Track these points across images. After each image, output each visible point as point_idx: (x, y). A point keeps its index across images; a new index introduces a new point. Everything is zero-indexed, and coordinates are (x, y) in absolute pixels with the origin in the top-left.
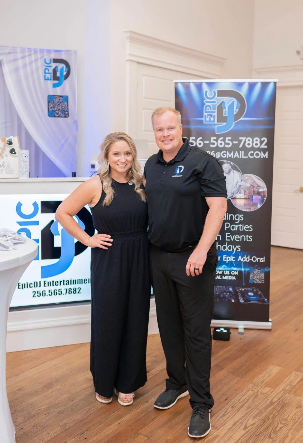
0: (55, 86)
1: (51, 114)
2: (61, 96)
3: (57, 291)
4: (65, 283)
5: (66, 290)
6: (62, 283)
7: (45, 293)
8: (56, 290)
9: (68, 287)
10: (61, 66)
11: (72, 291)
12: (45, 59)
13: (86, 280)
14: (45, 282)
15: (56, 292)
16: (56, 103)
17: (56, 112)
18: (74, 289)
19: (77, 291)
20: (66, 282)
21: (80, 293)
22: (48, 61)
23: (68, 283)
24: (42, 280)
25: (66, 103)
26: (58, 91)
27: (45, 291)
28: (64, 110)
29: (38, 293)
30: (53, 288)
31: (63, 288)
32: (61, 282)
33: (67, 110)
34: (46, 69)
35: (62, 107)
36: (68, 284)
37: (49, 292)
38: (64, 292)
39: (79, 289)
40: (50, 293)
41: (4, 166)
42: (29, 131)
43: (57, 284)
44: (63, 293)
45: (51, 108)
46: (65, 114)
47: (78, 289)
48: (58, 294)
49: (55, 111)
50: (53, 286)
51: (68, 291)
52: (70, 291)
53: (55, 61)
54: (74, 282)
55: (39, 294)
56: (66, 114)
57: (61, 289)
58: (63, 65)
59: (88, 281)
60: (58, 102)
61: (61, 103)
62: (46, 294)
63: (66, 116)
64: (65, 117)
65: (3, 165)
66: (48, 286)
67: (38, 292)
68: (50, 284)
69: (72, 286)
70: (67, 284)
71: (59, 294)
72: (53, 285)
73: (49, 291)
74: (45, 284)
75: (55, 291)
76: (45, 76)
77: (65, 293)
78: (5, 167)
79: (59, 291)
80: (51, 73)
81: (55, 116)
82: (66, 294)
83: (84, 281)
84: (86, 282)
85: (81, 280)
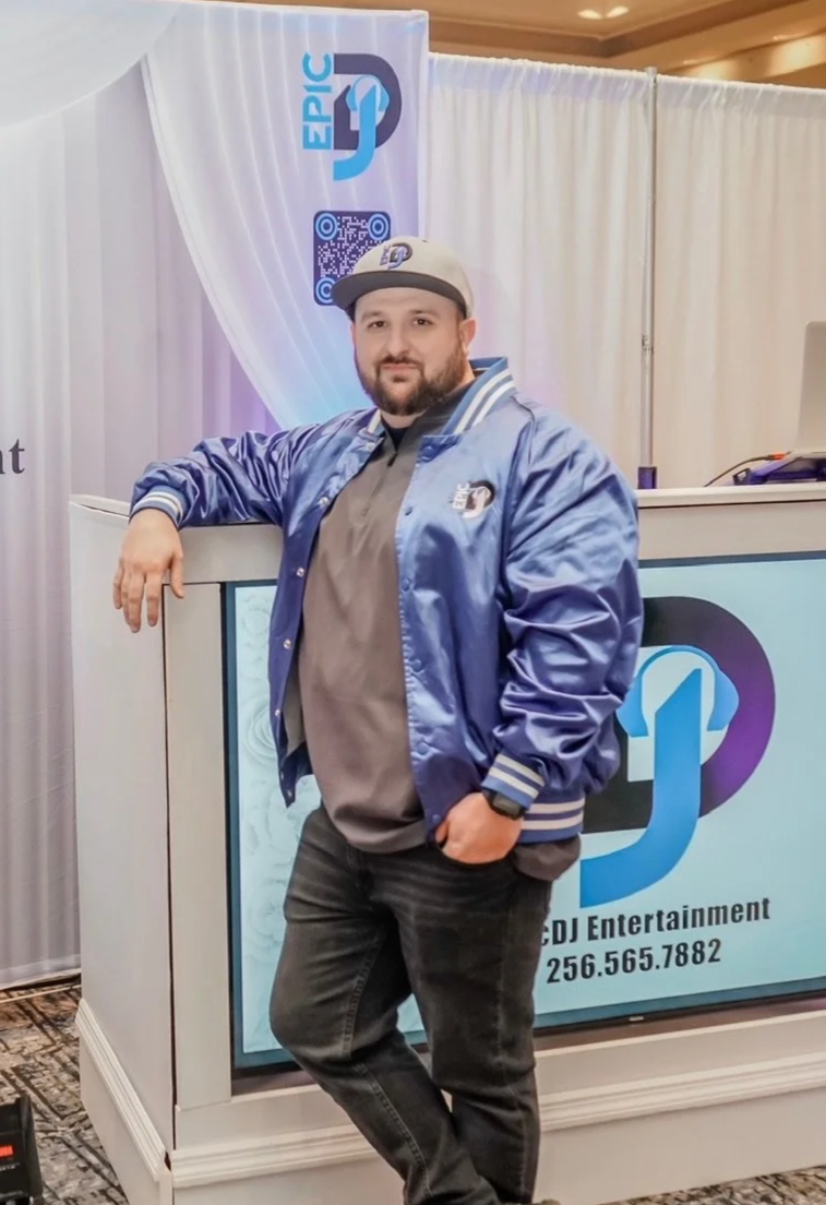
0: (341, 172)
1: (328, 292)
2: (365, 216)
3: (637, 956)
4: (665, 921)
5: (666, 950)
6: (654, 923)
7: (592, 965)
8: (632, 952)
9: (675, 937)
10: (366, 85)
11: (690, 952)
12: (307, 59)
13: (741, 910)
14: (591, 919)
15: (633, 960)
16: (345, 244)
18: (694, 947)
19: (708, 951)
20: (669, 920)
21: (718, 960)
22: (316, 67)
23: (676, 920)
24: (583, 916)
26: (354, 195)
27: (591, 956)
29: (566, 965)
30: (619, 944)
31: (655, 940)
32: (648, 918)
34: (308, 101)
36: (676, 927)
37: (608, 960)
38: (659, 956)
39: (715, 944)
40: (611, 965)
42: (245, 368)
43: (635, 928)
44: (655, 963)
45: (327, 266)
47: (710, 945)
48: (637, 966)
50: (622, 938)
51: (674, 953)
52: (681, 955)
53: (345, 64)
54: (698, 917)
55: (570, 970)
57: (649, 949)
58: (371, 82)
59: (745, 914)
60: (354, 240)
61: (361, 243)
62: (597, 970)
66: (604, 936)
67: (566, 960)
68: (609, 928)
69: (689, 936)
70: (673, 925)
71: (642, 966)
72: (622, 933)
73: (608, 955)
74: (591, 927)
75: (629, 955)
76: (306, 130)
77: (662, 964)
79: (642, 956)
80: (326, 119)
82: (667, 965)
83: (734, 912)
84: (737, 917)
85: (722, 911)
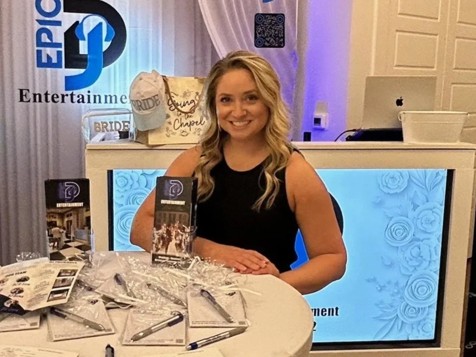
1: (259, 42)
2: (275, 15)
16: (267, 25)
17: (266, 39)
21: (315, 330)
25: (281, 26)
26: (271, 8)
28: (278, 37)
33: (282, 35)
35: (275, 32)
41: (202, 123)
45: (260, 33)
46: (279, 41)
49: (266, 37)
56: (281, 43)
59: (327, 312)
61: (273, 25)
63: (281, 45)
64: (280, 47)
65: (201, 121)
78: (204, 125)
81: (264, 46)
83: (322, 312)
84: (324, 314)
85: (317, 311)
